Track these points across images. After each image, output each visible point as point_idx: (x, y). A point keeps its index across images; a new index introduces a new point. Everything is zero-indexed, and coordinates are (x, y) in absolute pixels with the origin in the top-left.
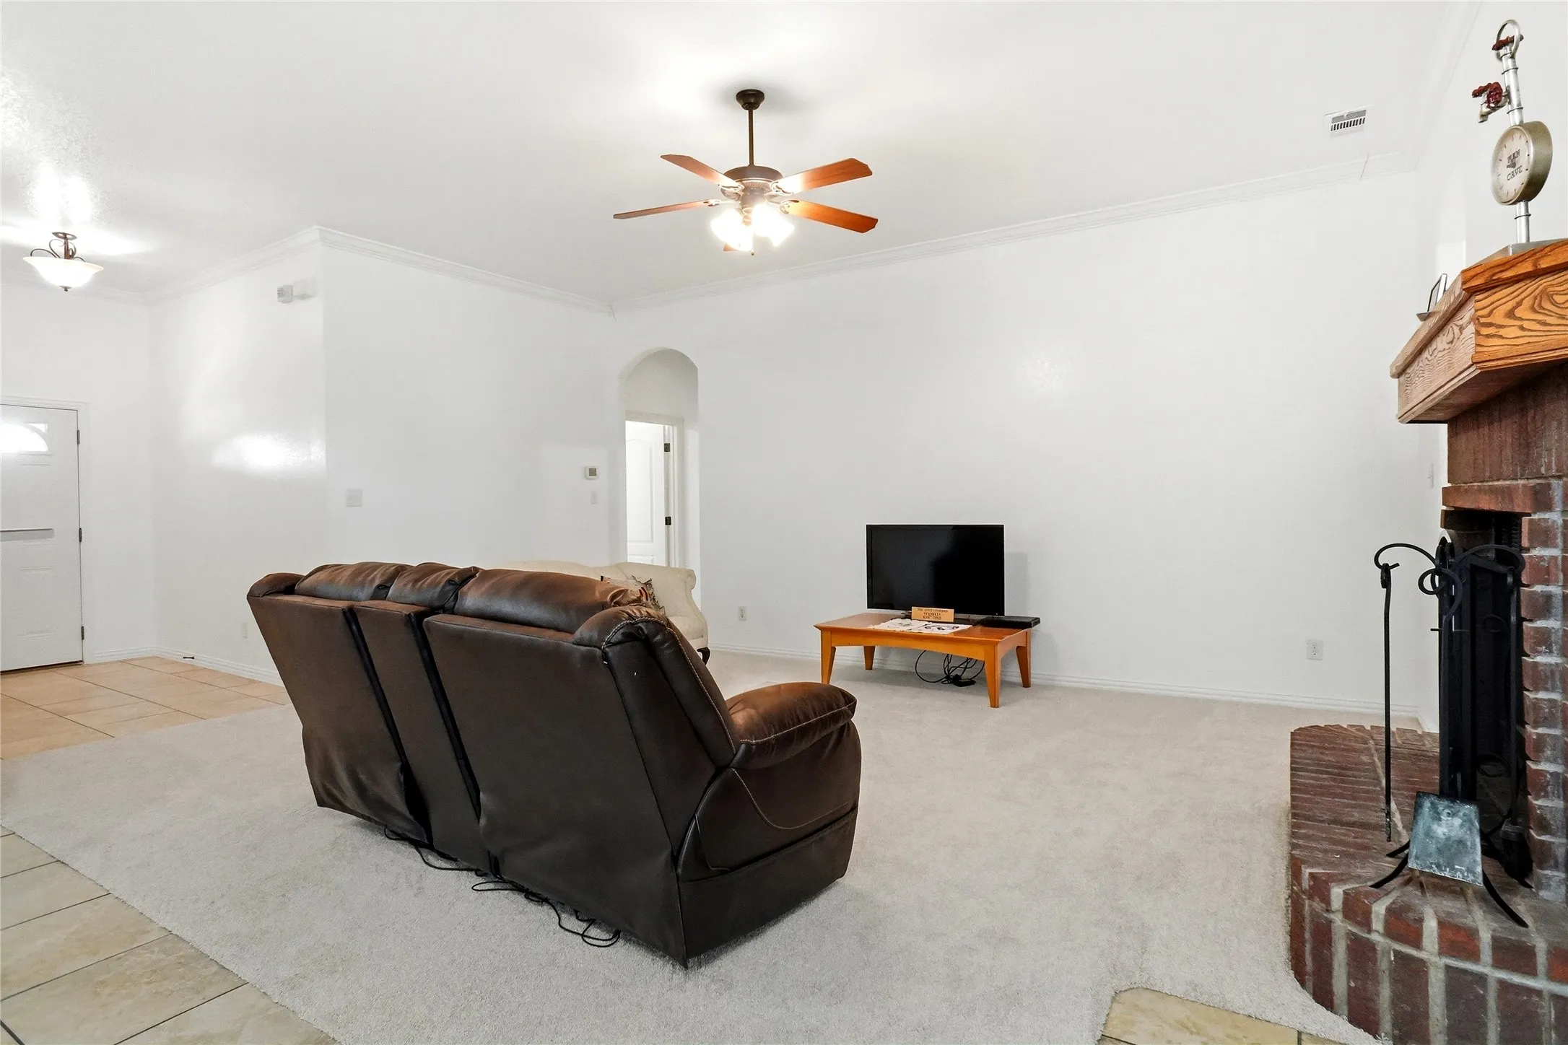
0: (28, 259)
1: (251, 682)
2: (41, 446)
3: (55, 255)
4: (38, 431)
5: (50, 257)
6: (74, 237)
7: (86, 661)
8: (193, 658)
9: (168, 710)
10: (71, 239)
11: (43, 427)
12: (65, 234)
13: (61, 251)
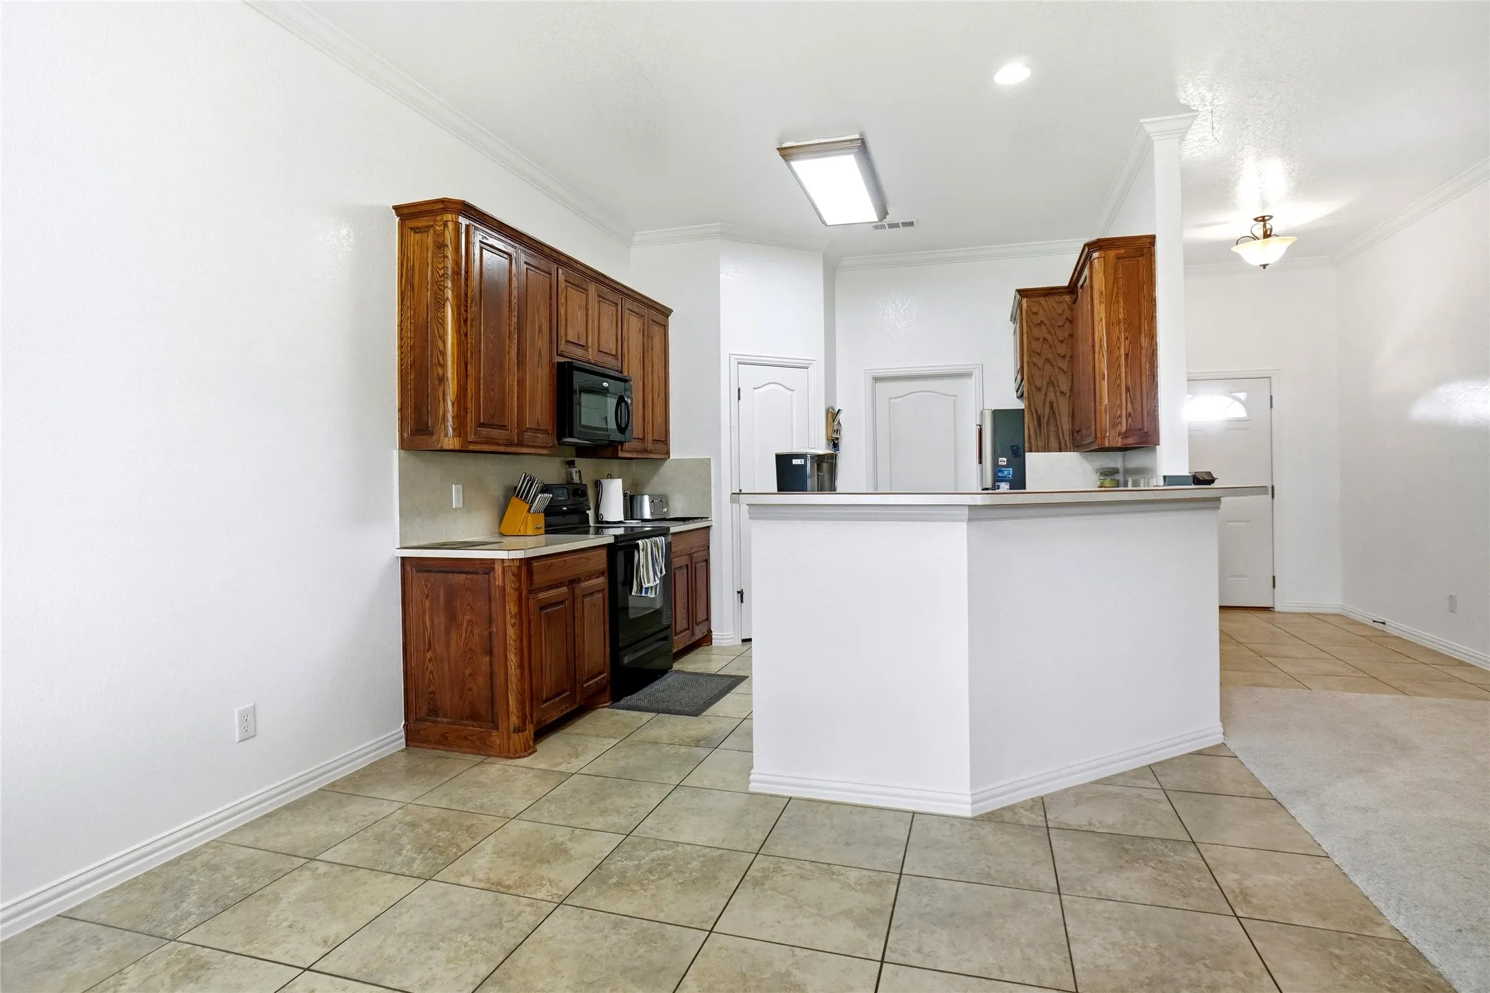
0: (1235, 249)
1: (1461, 664)
2: (1239, 412)
3: (1255, 238)
4: (1239, 400)
5: (1251, 241)
6: (1271, 217)
7: (1277, 609)
8: (1384, 623)
9: (1361, 674)
10: (1268, 220)
11: (1242, 396)
12: (1263, 217)
13: (1260, 233)
